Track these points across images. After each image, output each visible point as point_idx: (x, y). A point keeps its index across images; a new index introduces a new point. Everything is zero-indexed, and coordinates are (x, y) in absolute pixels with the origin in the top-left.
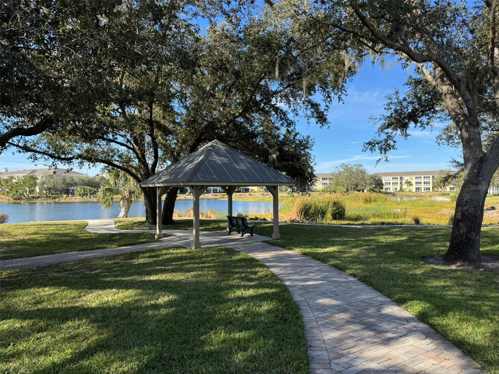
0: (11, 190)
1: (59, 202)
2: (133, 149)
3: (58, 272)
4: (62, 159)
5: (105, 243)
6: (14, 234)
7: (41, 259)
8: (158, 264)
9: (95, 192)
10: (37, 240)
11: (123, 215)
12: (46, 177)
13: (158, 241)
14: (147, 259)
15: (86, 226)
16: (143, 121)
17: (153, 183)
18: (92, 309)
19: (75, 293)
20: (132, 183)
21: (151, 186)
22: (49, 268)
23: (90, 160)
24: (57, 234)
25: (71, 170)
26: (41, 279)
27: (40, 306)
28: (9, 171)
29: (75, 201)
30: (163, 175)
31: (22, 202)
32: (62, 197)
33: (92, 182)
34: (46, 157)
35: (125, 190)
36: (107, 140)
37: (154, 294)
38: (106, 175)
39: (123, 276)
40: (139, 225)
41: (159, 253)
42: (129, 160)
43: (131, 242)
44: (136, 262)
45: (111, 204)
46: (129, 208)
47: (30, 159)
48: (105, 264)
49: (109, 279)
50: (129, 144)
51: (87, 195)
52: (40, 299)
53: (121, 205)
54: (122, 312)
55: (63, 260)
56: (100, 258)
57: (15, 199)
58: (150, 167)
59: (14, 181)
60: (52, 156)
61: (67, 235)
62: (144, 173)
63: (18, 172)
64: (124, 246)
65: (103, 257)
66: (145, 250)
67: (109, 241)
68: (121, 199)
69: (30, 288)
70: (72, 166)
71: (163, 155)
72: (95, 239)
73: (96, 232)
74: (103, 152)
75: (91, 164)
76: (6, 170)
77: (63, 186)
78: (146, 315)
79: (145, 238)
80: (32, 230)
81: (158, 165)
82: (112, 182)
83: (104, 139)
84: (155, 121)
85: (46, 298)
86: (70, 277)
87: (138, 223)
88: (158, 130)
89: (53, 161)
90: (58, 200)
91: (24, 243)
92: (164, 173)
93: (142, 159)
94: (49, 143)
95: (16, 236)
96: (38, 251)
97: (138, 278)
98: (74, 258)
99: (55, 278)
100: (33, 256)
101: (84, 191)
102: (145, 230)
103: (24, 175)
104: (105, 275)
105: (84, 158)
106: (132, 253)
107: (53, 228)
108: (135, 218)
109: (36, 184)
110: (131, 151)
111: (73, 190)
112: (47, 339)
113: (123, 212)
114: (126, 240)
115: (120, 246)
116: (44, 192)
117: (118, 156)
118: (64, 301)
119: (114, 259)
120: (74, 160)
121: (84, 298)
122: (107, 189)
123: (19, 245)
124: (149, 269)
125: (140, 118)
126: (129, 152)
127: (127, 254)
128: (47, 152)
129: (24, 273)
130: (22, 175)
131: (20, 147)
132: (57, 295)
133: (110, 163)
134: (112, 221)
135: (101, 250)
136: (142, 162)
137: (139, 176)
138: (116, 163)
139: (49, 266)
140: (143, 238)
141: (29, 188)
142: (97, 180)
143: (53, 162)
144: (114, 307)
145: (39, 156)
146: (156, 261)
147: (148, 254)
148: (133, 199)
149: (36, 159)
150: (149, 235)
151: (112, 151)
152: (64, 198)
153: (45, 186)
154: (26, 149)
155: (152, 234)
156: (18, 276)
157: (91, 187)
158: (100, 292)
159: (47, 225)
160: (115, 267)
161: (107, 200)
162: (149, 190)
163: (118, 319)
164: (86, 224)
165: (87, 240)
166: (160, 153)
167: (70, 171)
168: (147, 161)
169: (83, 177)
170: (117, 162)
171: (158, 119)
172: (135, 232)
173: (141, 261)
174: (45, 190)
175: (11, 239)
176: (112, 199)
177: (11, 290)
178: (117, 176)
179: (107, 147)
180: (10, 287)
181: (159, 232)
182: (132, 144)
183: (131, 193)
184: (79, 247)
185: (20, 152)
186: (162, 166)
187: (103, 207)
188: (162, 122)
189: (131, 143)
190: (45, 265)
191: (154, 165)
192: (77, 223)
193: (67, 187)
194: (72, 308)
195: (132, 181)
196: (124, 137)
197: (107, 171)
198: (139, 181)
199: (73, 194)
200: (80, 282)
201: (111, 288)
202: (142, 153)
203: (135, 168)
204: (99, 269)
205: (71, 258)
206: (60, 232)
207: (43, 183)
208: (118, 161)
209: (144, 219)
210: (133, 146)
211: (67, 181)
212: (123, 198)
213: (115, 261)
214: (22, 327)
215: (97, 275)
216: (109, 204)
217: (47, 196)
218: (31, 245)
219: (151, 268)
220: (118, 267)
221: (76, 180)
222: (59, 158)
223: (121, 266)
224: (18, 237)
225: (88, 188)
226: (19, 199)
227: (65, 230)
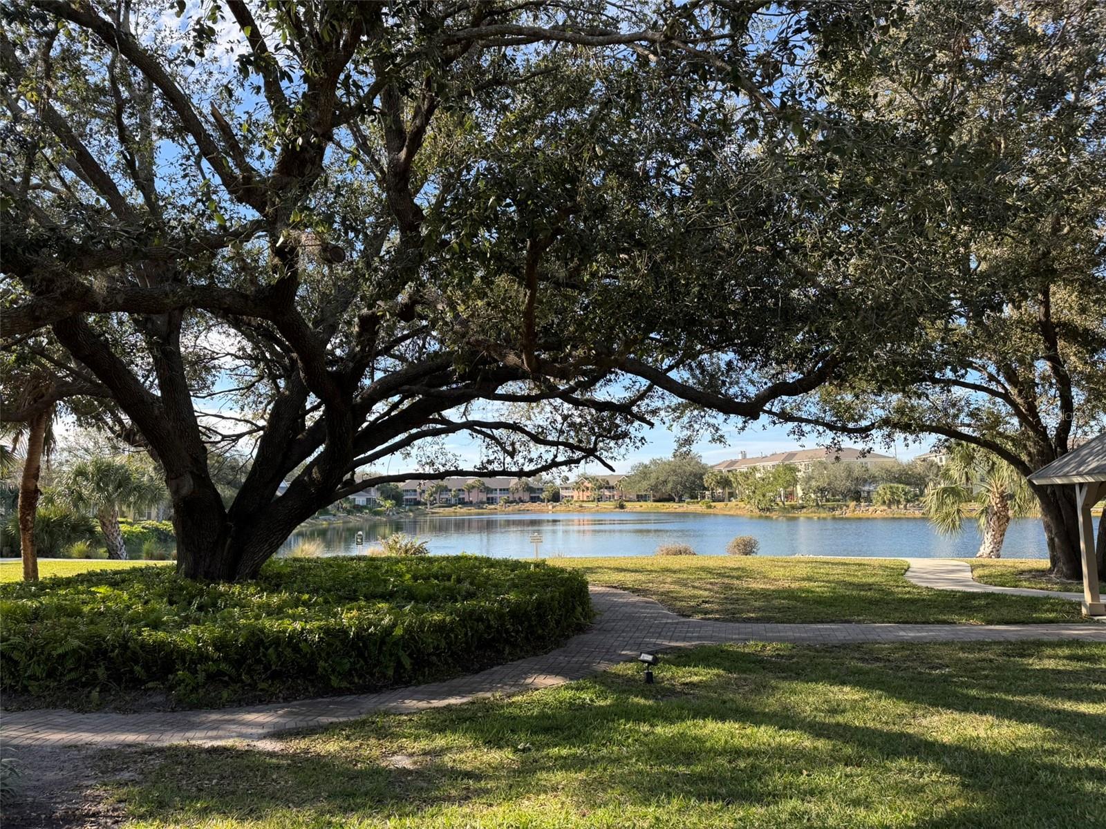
0: (754, 492)
1: (842, 518)
2: (1006, 397)
3: (863, 660)
4: (850, 431)
5: (953, 612)
6: (773, 576)
7: (826, 629)
8: (1097, 678)
9: (916, 495)
10: (812, 592)
11: (988, 551)
12: (814, 465)
13: (1089, 620)
14: (1065, 662)
15: (906, 571)
16: (1027, 328)
17: (1065, 475)
18: (943, 746)
19: (903, 708)
20: (1005, 474)
21: (1059, 481)
22: (845, 649)
23: (906, 428)
24: (850, 584)
25: (869, 452)
26: (834, 668)
27: (840, 719)
28: (748, 457)
29: (874, 515)
30: (1090, 454)
31: (774, 515)
32: (848, 506)
33: (907, 474)
34: (821, 428)
35: (988, 491)
36: (943, 381)
37: (1093, 746)
38: (942, 459)
39: (1007, 692)
40: (1034, 577)
41: (1096, 651)
42: (997, 420)
43: (1016, 617)
44: (1035, 664)
45: (957, 523)
46: (1003, 535)
47: (792, 436)
48: (960, 659)
49: (973, 692)
50: (993, 386)
51: (899, 502)
52: (838, 706)
53: (983, 527)
54: (1014, 769)
55: (869, 637)
56: (946, 644)
57: (762, 510)
58: (1052, 433)
59: (758, 475)
60: (831, 427)
61: (869, 587)
62: (1038, 450)
63: (764, 458)
64: (999, 623)
65: (953, 642)
66: (1056, 639)
67: (962, 607)
68: (982, 512)
69: (817, 681)
70: (870, 445)
71: (1088, 401)
72: (930, 600)
73: (929, 585)
74: (934, 408)
75: (911, 438)
76: (744, 454)
77: (848, 484)
78: (1078, 789)
79: (1053, 611)
80: (802, 571)
81: (1073, 428)
82: (955, 474)
83: (935, 381)
84: (1059, 322)
85: (848, 707)
86: (887, 675)
87: (1030, 571)
88: (1068, 342)
89: (833, 435)
90: (840, 512)
91: (790, 594)
92: (1093, 448)
93: (1030, 417)
94: (825, 401)
95: (776, 580)
96: (818, 614)
97: (1048, 703)
98: (891, 636)
99: (860, 672)
100: (812, 623)
101: (893, 493)
102: (1053, 591)
103: (774, 463)
104: (962, 682)
105: (895, 426)
106: (1023, 642)
107: (840, 570)
108: (1020, 560)
109: (796, 481)
110: (999, 400)
111: (869, 492)
112: (863, 782)
113: (987, 544)
114: (1004, 611)
115: (989, 623)
116: (813, 496)
117: (968, 415)
118: (884, 719)
119: (980, 650)
120: (873, 432)
121: (925, 722)
122: (945, 490)
123: (784, 599)
124: (1071, 685)
125: (1020, 321)
126: (994, 403)
127: (1011, 643)
128: (822, 418)
129: (801, 653)
130: (771, 464)
131: (774, 414)
132: (868, 704)
133: (951, 432)
134: (962, 563)
135: (947, 627)
136: (1029, 424)
137: (1024, 458)
138: (965, 430)
139: (844, 646)
140: (1047, 611)
141: (785, 488)
142: (920, 469)
143: (834, 439)
144: (996, 756)
145: (806, 428)
146: (1088, 670)
147: (1067, 652)
148: (1010, 513)
149: (802, 434)
150: (1063, 605)
151: (954, 405)
152: (852, 509)
153: (813, 483)
154: (785, 417)
155: (1071, 603)
156: (792, 657)
157: (907, 484)
158: (956, 715)
159: (828, 563)
160: (984, 669)
161: (948, 515)
162: (1053, 493)
163: (1006, 780)
164: (906, 567)
165: (913, 602)
166: (1078, 396)
167: (867, 455)
168: (1043, 420)
169: (888, 464)
170: (967, 429)
171: (1066, 315)
172: (1024, 594)
173: (1050, 664)
174: (815, 492)
175: (768, 586)
176: (959, 511)
177: (785, 679)
178: (969, 459)
179: (944, 397)
180: (783, 675)
181: (1092, 600)
182: (1003, 385)
183: (1005, 498)
184: (897, 615)
185: (774, 423)
186: (1087, 429)
187: (939, 531)
188: (1078, 320)
189: (998, 382)
190: (835, 642)
191: (1064, 428)
192: (887, 563)
193: (856, 485)
194: (902, 735)
195: (1006, 470)
196: (980, 371)
197: (944, 451)
198: (1024, 470)
199: (869, 500)
200: (910, 686)
201: (983, 712)
202: (1028, 403)
203: (1013, 440)
204: (948, 666)
205: (884, 636)
206: (856, 580)
207: (810, 478)
208: (969, 425)
209: (1046, 563)
210: (1004, 388)
211: (856, 474)
212: (985, 511)
213: (982, 655)
214: (816, 748)
215: (946, 679)
216: (954, 524)
217: (818, 505)
218: (805, 600)
219: (1078, 686)
220: (992, 669)
221: (874, 470)
222: (844, 429)
223: (998, 668)
224: (780, 583)
225: (901, 486)
226: (768, 510)
227: (864, 575)
